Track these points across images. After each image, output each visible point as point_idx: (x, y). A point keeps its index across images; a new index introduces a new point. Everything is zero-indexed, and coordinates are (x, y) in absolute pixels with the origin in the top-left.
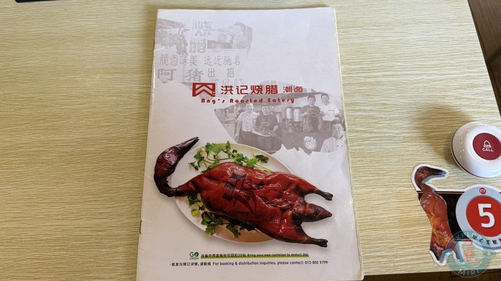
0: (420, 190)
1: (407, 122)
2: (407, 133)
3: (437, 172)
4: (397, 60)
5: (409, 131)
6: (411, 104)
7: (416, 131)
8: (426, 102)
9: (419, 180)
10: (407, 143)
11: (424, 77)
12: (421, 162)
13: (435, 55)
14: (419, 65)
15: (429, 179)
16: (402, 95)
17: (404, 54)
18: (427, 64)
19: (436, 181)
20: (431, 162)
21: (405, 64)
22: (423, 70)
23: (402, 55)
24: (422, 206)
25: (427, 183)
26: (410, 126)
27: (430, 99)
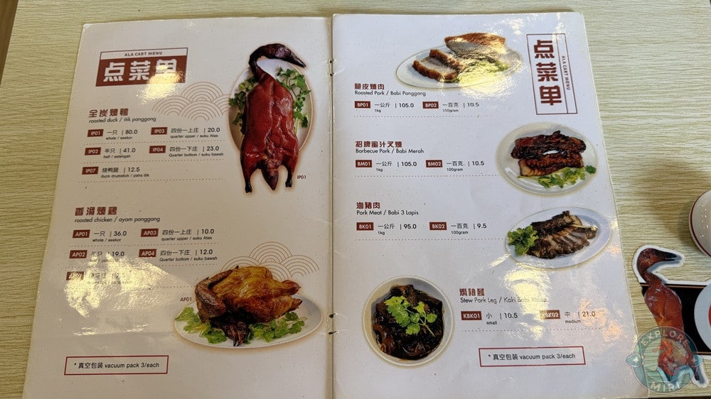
0: (644, 282)
1: (627, 184)
2: (626, 200)
3: (668, 257)
4: (612, 96)
5: (630, 197)
6: (632, 159)
7: (639, 198)
8: (653, 156)
9: (643, 268)
10: (626, 215)
11: (650, 120)
12: (646, 241)
13: (666, 89)
14: (644, 103)
15: (657, 267)
16: (620, 145)
17: (622, 86)
18: (655, 101)
19: (667, 269)
20: (660, 242)
21: (624, 102)
22: (649, 111)
23: (621, 88)
24: (648, 305)
25: (654, 272)
26: (630, 190)
27: (659, 152)
